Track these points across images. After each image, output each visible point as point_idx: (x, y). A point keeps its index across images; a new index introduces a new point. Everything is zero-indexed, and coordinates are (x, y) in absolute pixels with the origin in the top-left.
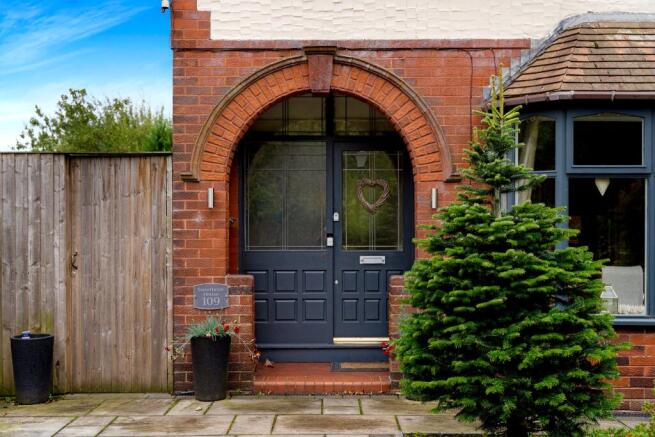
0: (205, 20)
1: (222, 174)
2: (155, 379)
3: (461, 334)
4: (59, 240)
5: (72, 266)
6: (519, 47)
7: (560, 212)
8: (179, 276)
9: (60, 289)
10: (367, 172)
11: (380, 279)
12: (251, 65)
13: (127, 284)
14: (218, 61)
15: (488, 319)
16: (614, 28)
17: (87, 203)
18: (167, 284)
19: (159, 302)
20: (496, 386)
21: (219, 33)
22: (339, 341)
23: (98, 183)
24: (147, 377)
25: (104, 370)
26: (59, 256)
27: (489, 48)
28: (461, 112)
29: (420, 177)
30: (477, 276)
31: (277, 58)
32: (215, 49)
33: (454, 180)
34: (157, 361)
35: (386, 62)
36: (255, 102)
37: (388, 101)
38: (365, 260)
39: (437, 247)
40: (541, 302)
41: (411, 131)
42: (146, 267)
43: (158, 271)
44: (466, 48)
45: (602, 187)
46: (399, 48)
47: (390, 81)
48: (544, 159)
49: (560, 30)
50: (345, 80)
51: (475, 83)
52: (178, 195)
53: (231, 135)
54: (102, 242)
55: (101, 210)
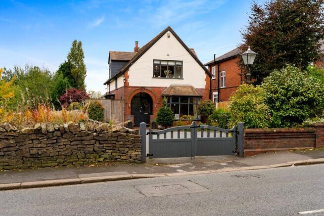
0: (129, 83)
1: (130, 102)
3: (162, 118)
4: (110, 110)
6: (166, 88)
7: (170, 108)
8: (125, 115)
11: (148, 116)
12: (134, 89)
13: (118, 115)
14: (130, 88)
15: (165, 116)
16: (177, 86)
18: (123, 116)
19: (122, 118)
21: (130, 85)
23: (115, 104)
26: (111, 112)
27: (162, 88)
28: (159, 95)
29: (154, 103)
30: (163, 113)
33: (158, 103)
35: (150, 89)
36: (134, 94)
37: (150, 94)
38: (146, 113)
40: (168, 115)
42: (121, 114)
43: (123, 114)
44: (159, 88)
46: (152, 87)
47: (151, 91)
48: (168, 102)
50: (145, 91)
51: (161, 92)
52: (125, 105)
53: (132, 98)
54: (116, 111)
55: (115, 106)
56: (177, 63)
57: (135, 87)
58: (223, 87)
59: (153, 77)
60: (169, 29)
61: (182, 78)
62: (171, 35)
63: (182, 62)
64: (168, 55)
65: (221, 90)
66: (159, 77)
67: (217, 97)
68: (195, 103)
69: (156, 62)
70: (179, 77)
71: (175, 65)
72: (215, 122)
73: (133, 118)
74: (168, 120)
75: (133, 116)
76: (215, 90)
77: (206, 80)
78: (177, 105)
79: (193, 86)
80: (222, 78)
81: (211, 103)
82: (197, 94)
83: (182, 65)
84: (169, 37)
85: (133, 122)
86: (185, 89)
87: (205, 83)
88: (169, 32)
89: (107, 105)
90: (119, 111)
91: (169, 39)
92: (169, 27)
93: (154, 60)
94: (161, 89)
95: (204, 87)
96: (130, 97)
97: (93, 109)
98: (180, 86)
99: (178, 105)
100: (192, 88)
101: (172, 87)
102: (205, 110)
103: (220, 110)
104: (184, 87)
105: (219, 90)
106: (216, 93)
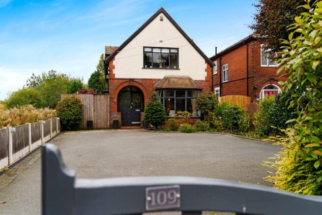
0: (114, 75)
1: (117, 97)
2: (107, 127)
3: (150, 115)
4: (92, 107)
5: (94, 111)
6: (159, 80)
8: (110, 112)
9: (93, 114)
10: (137, 97)
11: (139, 114)
12: (121, 82)
13: (102, 113)
14: (116, 81)
15: (153, 113)
16: (171, 78)
17: (96, 101)
18: (108, 113)
19: (107, 116)
20: (153, 120)
21: (116, 77)
22: (133, 123)
23: (98, 99)
24: (105, 127)
25: (99, 126)
26: (93, 109)
27: (155, 80)
29: (145, 98)
30: (152, 109)
31: (125, 81)
32: (116, 79)
33: (149, 99)
34: (107, 125)
35: (140, 82)
36: (122, 87)
37: (140, 87)
38: (137, 110)
39: (148, 106)
40: (158, 112)
41: (144, 91)
42: (105, 111)
43: (107, 111)
44: (152, 80)
45: (169, 100)
46: (142, 79)
47: (141, 84)
48: (162, 96)
49: (165, 77)
50: (134, 84)
51: (153, 85)
52: (110, 100)
53: (118, 92)
54: (99, 107)
55: (99, 102)
56: (172, 51)
57: (122, 79)
58: (226, 81)
59: (144, 68)
60: (162, 11)
61: (178, 69)
62: (165, 18)
63: (178, 49)
64: (161, 41)
65: (223, 85)
66: (151, 67)
67: (219, 93)
68: (194, 97)
69: (146, 50)
70: (175, 67)
71: (170, 53)
72: (218, 119)
73: (120, 116)
74: (158, 118)
75: (120, 113)
76: (217, 86)
77: (206, 71)
78: (172, 100)
79: (191, 77)
80: (224, 72)
81: (212, 96)
82: (195, 86)
83: (178, 53)
84: (162, 20)
85: (120, 120)
86: (182, 81)
87: (206, 74)
88: (162, 15)
89: (88, 100)
90: (103, 108)
91: (161, 22)
92: (162, 9)
93: (144, 47)
94: (154, 82)
95: (204, 79)
96: (115, 91)
97: (68, 106)
98: (176, 78)
99: (174, 99)
100: (190, 79)
101: (166, 79)
102: (205, 104)
103: (224, 105)
104: (181, 78)
105: (221, 85)
106: (218, 88)
